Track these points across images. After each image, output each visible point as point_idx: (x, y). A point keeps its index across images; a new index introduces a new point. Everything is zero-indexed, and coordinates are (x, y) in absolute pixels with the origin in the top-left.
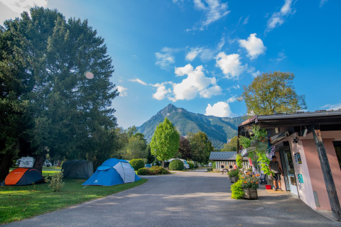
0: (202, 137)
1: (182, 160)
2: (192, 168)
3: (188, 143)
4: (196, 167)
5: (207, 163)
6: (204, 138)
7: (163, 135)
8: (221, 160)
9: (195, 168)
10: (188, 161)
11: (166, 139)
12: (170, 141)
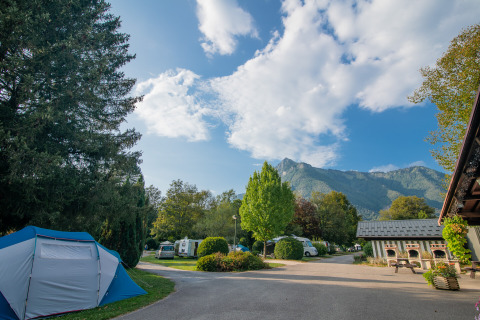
0: (339, 200)
1: (300, 239)
2: (322, 253)
3: (313, 208)
4: (333, 252)
5: (351, 245)
6: (342, 202)
7: (260, 192)
8: (385, 239)
9: (330, 253)
10: (314, 242)
11: (266, 198)
12: (273, 201)
